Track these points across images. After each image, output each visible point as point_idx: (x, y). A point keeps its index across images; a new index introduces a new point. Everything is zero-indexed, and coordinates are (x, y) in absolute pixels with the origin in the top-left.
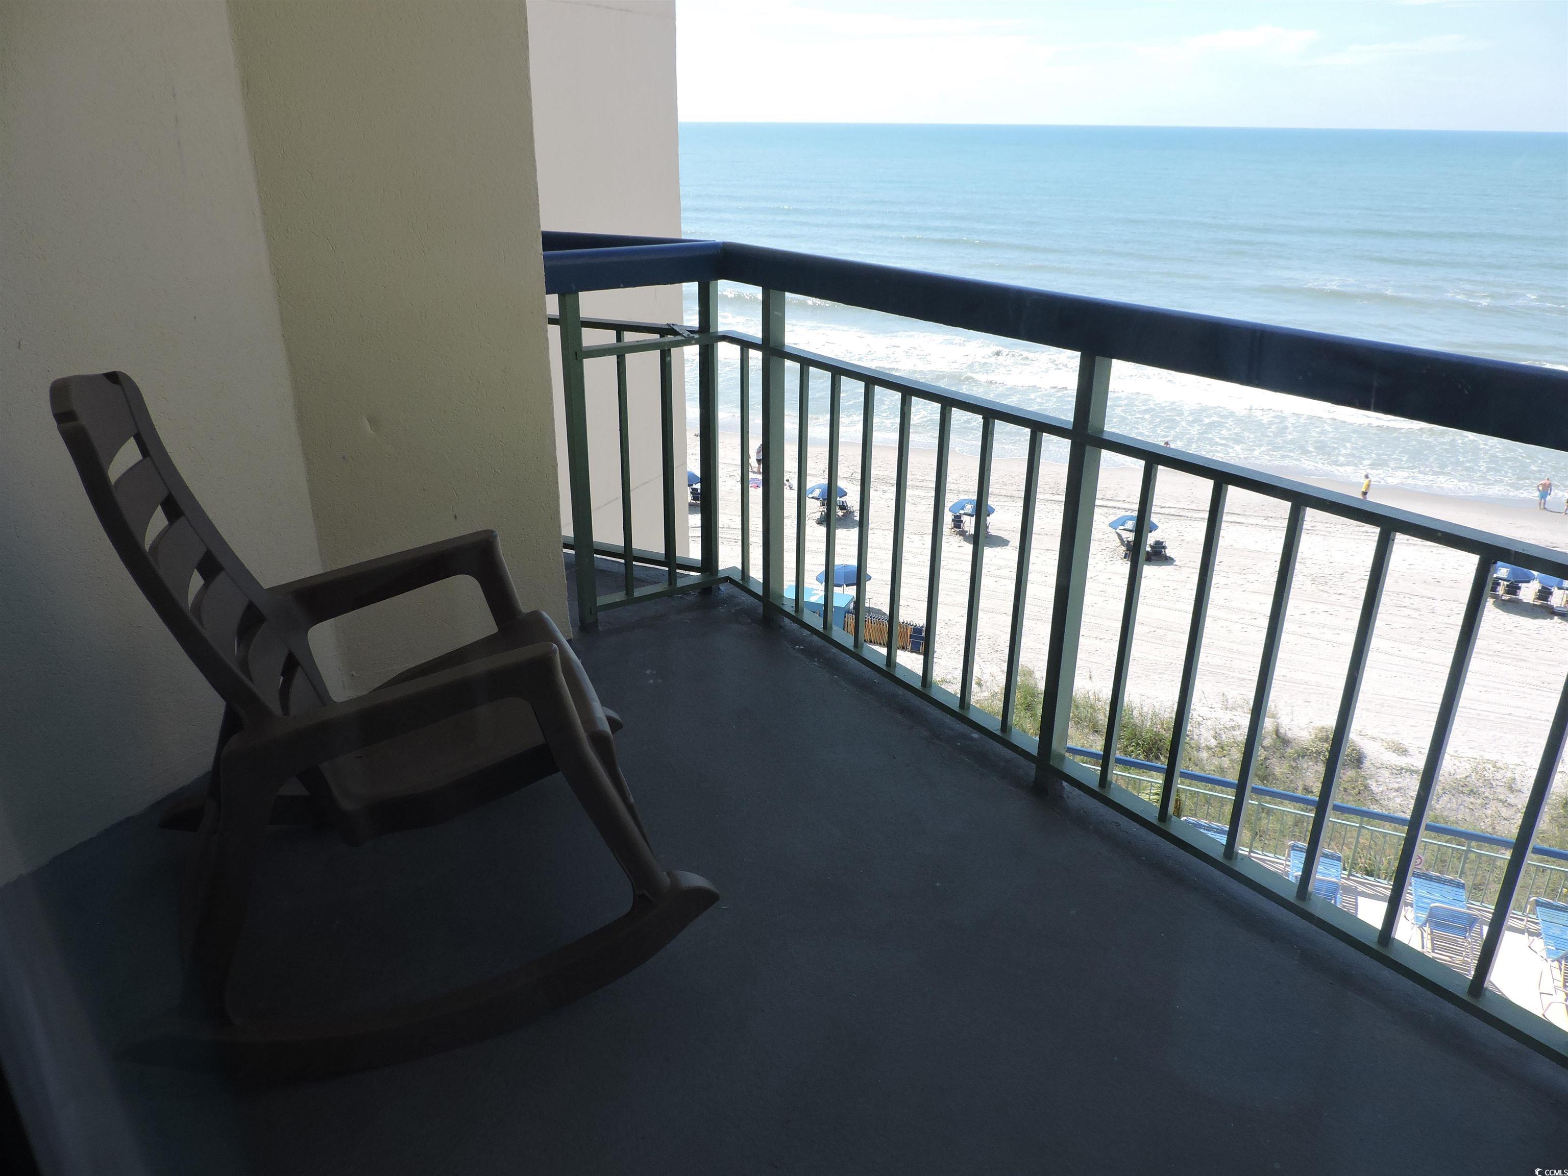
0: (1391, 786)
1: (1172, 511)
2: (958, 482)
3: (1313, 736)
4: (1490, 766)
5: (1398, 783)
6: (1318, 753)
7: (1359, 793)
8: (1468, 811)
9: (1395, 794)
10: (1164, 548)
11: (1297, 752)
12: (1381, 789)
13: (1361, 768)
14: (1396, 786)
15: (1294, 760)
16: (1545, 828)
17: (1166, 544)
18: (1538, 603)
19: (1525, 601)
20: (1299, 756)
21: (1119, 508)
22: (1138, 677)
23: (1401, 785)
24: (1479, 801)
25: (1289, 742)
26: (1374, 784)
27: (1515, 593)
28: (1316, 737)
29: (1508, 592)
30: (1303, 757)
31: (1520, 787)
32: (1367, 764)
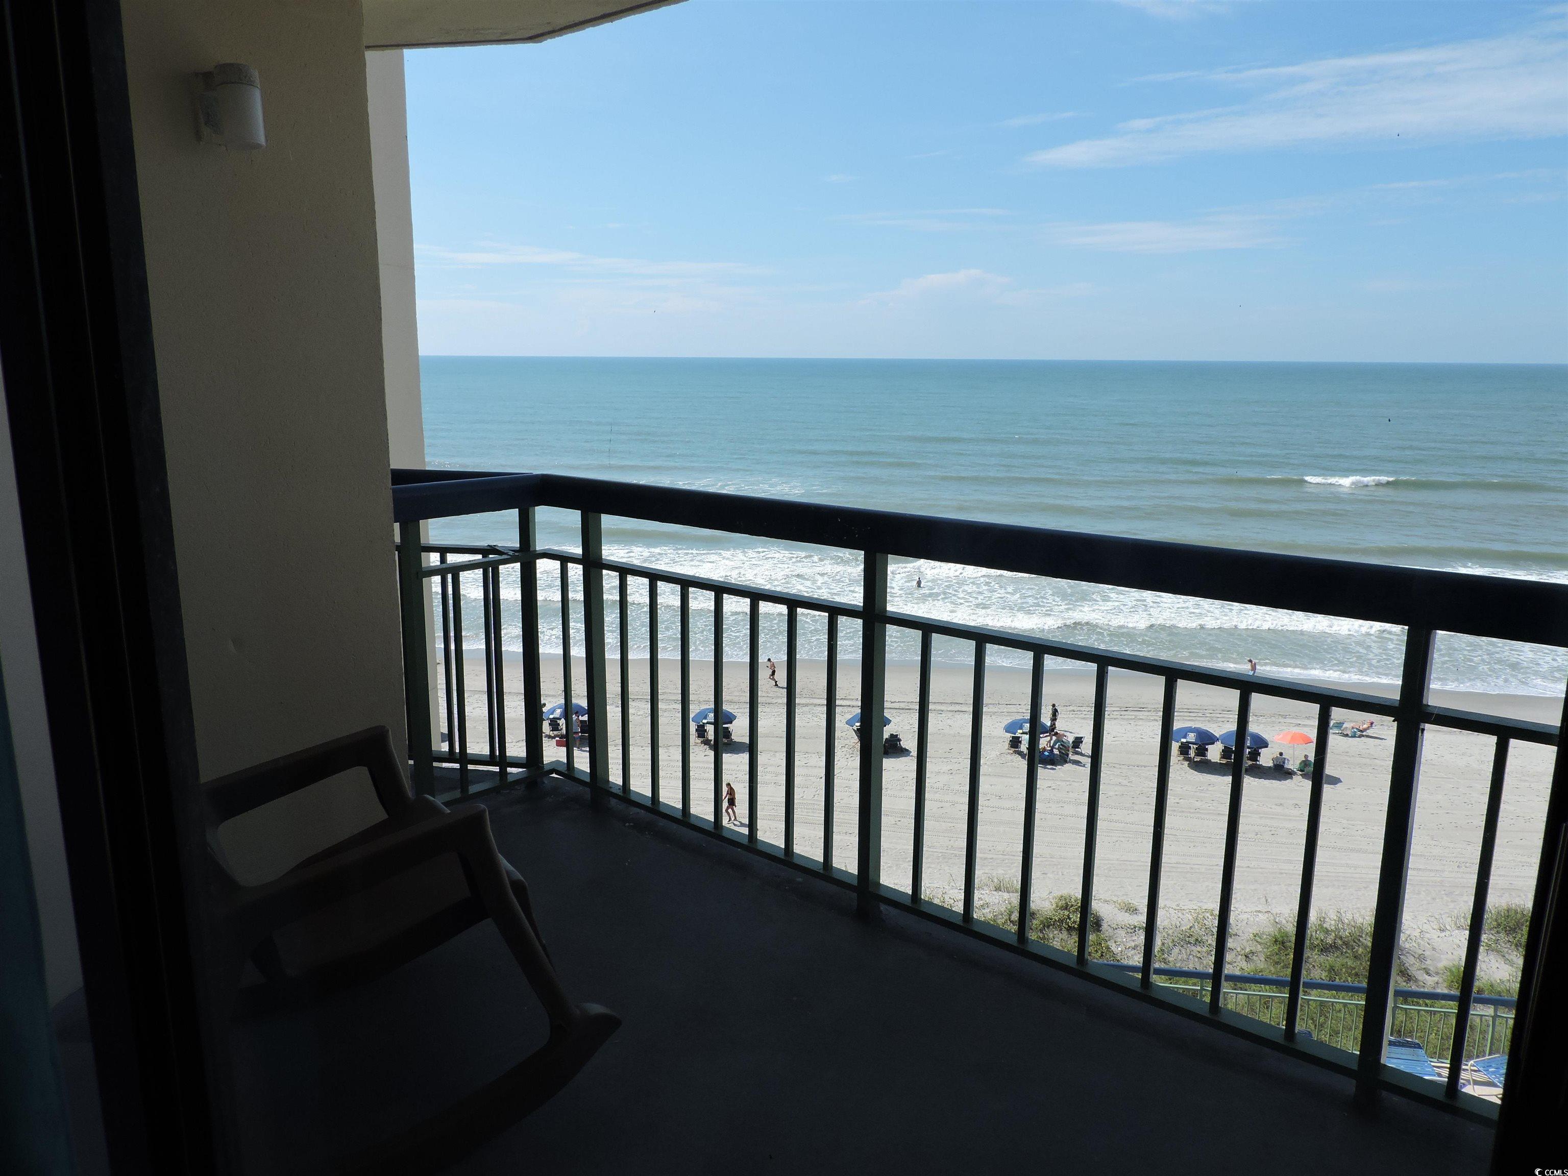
0: (1128, 945)
1: (902, 705)
2: (698, 692)
3: (1054, 906)
4: (1208, 915)
5: (1133, 941)
6: (1060, 921)
7: (1102, 955)
8: (1196, 960)
9: (1133, 952)
10: (899, 740)
11: (1042, 922)
12: (1120, 949)
13: (1100, 931)
14: (1133, 944)
15: (1041, 931)
16: (1262, 967)
17: (900, 737)
18: (1224, 761)
19: (1213, 761)
20: (1044, 926)
21: (853, 706)
22: (889, 867)
23: (1136, 943)
24: (1205, 949)
25: (1034, 914)
26: (1114, 945)
27: (1204, 755)
28: (1057, 906)
29: (1197, 755)
30: (1048, 927)
31: (1236, 931)
32: (1105, 926)
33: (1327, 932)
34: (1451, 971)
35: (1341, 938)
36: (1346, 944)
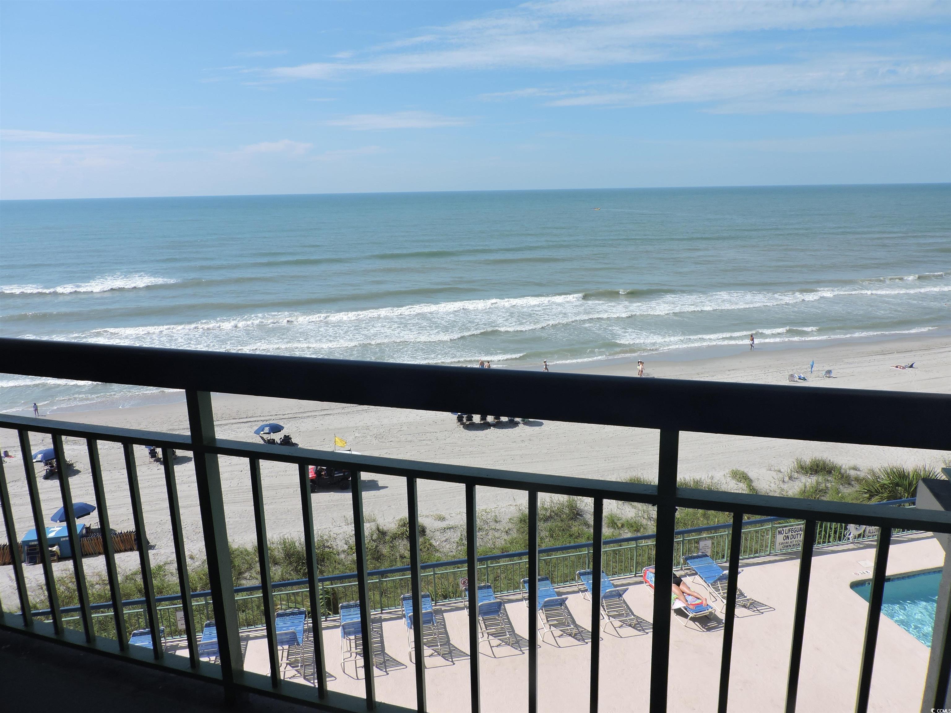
0: (442, 540)
1: (290, 416)
3: (397, 525)
4: (484, 513)
5: (445, 537)
6: (402, 534)
7: (428, 549)
8: (480, 540)
9: (445, 543)
10: (290, 438)
11: (391, 537)
12: (438, 543)
13: (425, 535)
14: (445, 539)
15: (391, 542)
16: (516, 536)
17: (291, 436)
18: (482, 422)
19: (476, 423)
20: (393, 539)
21: (258, 421)
22: (294, 521)
23: (446, 538)
24: (484, 533)
25: (386, 533)
26: (434, 542)
27: (471, 420)
28: (399, 526)
29: (467, 420)
30: (395, 539)
31: (500, 519)
32: (428, 532)
33: (546, 509)
34: (608, 518)
35: (553, 512)
36: (556, 514)
